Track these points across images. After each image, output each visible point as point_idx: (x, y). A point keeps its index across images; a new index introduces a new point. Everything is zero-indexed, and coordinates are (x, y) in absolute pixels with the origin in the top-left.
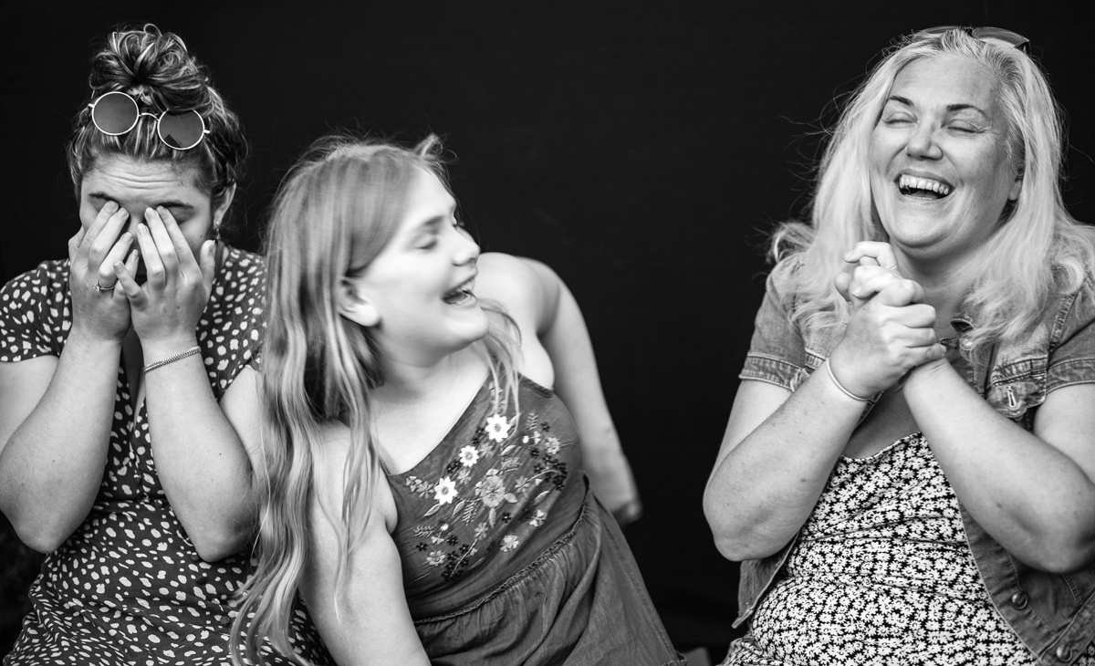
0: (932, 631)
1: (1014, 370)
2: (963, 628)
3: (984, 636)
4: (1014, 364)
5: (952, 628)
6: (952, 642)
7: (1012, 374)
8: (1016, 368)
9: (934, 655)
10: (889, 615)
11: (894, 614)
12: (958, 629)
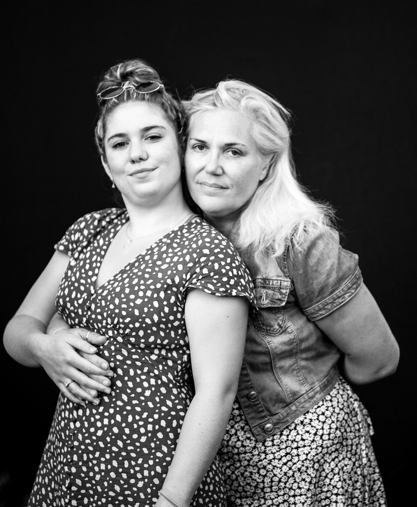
0: (268, 447)
1: (271, 283)
2: (284, 442)
3: (295, 445)
4: (272, 280)
5: (278, 444)
6: (279, 451)
7: (269, 284)
8: (273, 282)
9: (271, 461)
10: (244, 441)
11: (247, 440)
12: (282, 443)
